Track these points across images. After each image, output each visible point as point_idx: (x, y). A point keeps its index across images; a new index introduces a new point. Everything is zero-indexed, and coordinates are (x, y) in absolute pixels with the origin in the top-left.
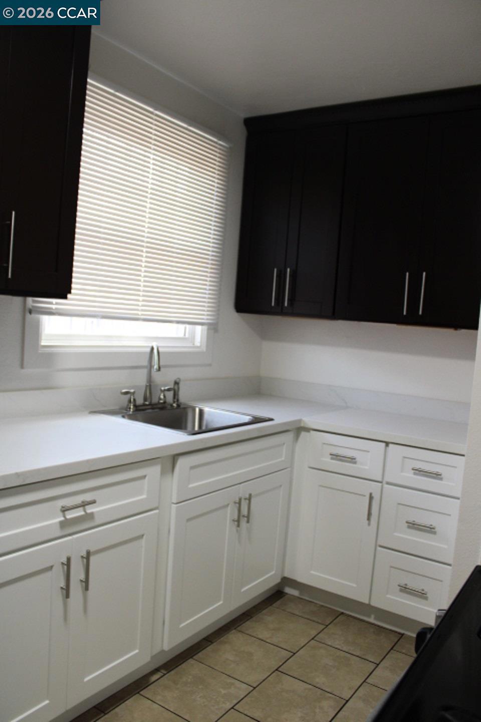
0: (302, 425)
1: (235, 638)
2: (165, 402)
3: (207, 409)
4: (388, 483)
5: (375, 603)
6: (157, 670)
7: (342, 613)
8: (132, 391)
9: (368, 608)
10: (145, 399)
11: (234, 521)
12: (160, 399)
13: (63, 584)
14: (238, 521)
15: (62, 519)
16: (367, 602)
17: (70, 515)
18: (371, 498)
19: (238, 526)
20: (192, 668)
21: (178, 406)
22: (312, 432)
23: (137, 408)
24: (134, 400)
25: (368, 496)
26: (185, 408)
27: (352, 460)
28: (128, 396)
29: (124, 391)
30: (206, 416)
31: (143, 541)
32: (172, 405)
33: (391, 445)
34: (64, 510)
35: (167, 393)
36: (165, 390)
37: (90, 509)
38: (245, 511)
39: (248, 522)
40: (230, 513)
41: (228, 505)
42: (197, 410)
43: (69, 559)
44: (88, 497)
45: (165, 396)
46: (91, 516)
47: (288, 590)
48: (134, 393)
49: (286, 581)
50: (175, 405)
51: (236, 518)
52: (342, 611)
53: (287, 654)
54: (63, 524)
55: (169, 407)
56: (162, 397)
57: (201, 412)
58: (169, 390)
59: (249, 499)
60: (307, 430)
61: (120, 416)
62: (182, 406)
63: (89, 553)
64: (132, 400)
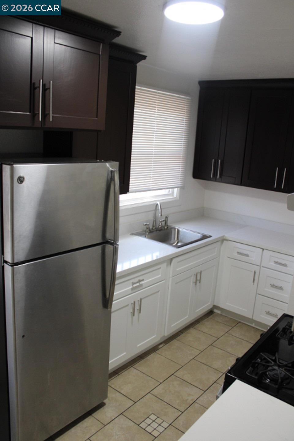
0: (225, 238)
1: (192, 331)
2: (161, 227)
3: (181, 230)
4: (263, 267)
5: (255, 318)
6: (161, 343)
7: (240, 322)
8: (148, 223)
9: (252, 321)
10: (153, 226)
11: (194, 282)
12: (159, 225)
13: (131, 311)
14: (196, 283)
15: (132, 287)
16: (251, 317)
17: (135, 286)
18: (255, 272)
19: (196, 284)
20: (175, 343)
21: (167, 228)
22: (229, 241)
23: (151, 231)
24: (149, 227)
25: (254, 272)
26: (170, 229)
27: (247, 255)
28: (146, 226)
29: (145, 224)
30: (181, 233)
31: (159, 293)
32: (164, 228)
33: (265, 250)
34: (133, 284)
35: (162, 222)
36: (162, 221)
37: (141, 283)
38: (199, 278)
39: (200, 282)
40: (193, 279)
41: (191, 276)
42: (176, 229)
43: (135, 302)
44: (141, 278)
45: (161, 224)
46: (141, 285)
47: (216, 311)
48: (149, 224)
49: (215, 307)
50: (166, 227)
51: (195, 281)
52: (240, 321)
53: (215, 339)
54: (132, 289)
55: (163, 228)
56: (160, 224)
57: (178, 231)
58: (163, 221)
59: (201, 273)
60: (227, 240)
61: (144, 236)
62: (169, 228)
63: (141, 299)
64: (148, 228)
